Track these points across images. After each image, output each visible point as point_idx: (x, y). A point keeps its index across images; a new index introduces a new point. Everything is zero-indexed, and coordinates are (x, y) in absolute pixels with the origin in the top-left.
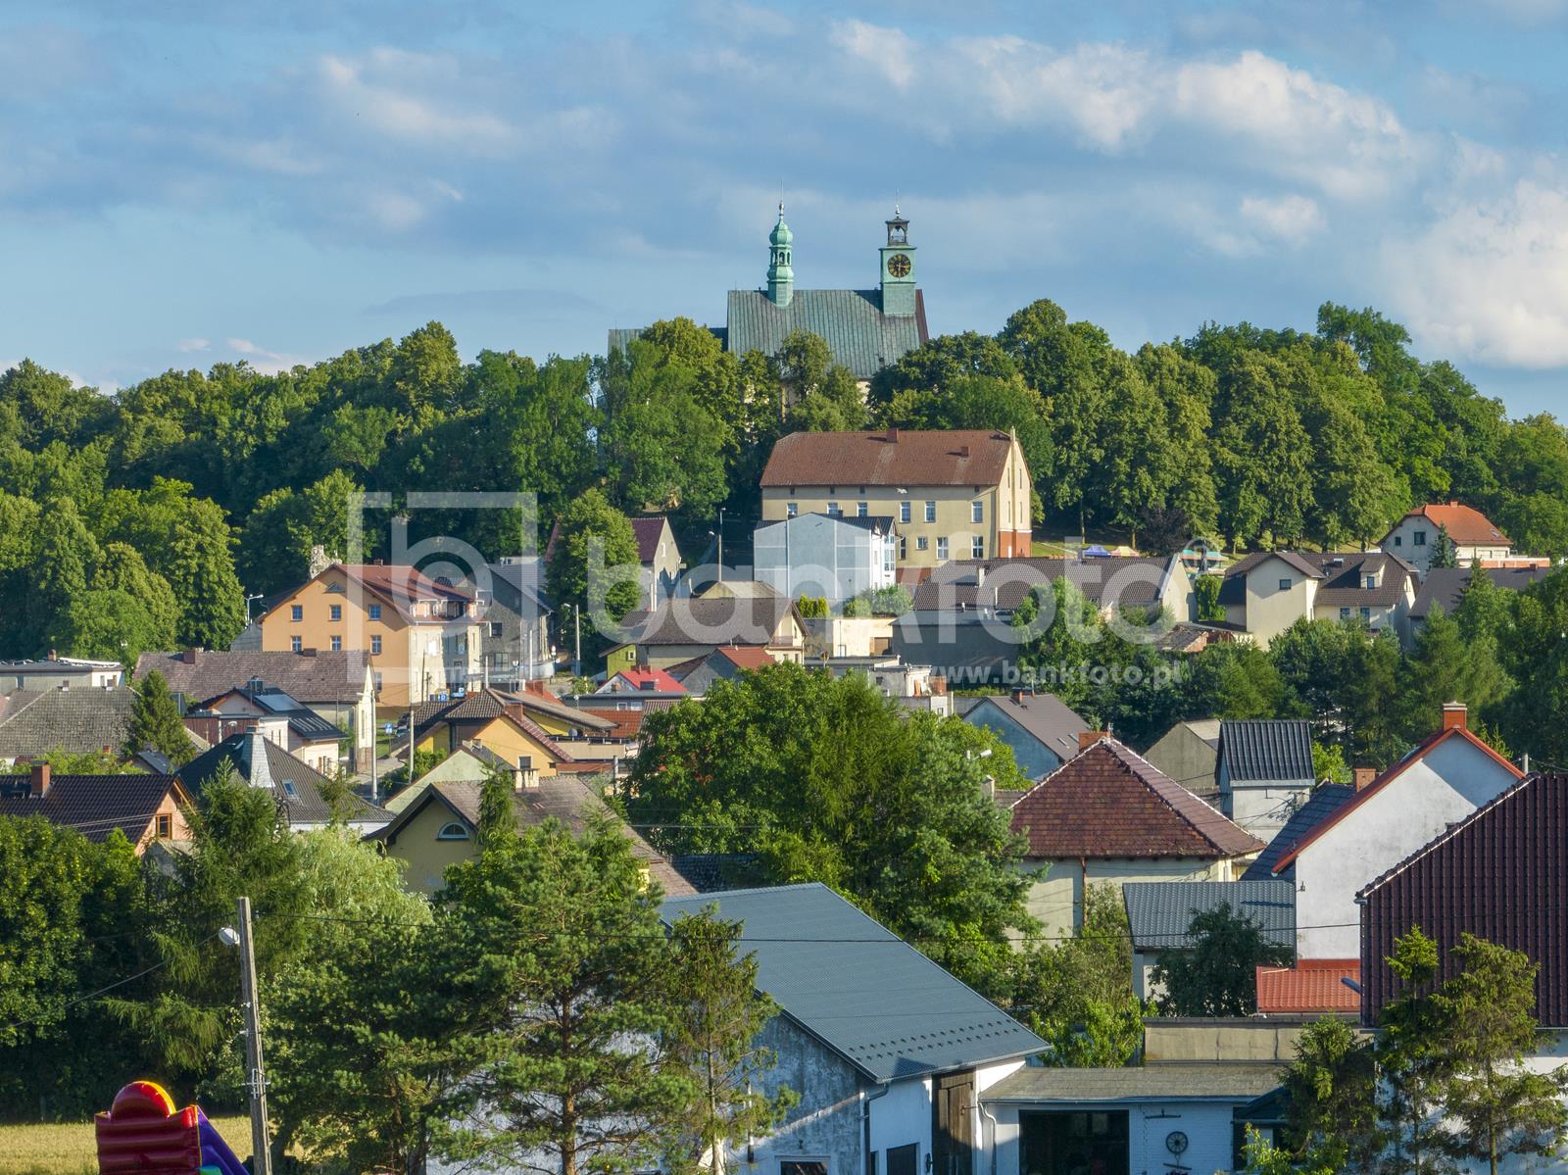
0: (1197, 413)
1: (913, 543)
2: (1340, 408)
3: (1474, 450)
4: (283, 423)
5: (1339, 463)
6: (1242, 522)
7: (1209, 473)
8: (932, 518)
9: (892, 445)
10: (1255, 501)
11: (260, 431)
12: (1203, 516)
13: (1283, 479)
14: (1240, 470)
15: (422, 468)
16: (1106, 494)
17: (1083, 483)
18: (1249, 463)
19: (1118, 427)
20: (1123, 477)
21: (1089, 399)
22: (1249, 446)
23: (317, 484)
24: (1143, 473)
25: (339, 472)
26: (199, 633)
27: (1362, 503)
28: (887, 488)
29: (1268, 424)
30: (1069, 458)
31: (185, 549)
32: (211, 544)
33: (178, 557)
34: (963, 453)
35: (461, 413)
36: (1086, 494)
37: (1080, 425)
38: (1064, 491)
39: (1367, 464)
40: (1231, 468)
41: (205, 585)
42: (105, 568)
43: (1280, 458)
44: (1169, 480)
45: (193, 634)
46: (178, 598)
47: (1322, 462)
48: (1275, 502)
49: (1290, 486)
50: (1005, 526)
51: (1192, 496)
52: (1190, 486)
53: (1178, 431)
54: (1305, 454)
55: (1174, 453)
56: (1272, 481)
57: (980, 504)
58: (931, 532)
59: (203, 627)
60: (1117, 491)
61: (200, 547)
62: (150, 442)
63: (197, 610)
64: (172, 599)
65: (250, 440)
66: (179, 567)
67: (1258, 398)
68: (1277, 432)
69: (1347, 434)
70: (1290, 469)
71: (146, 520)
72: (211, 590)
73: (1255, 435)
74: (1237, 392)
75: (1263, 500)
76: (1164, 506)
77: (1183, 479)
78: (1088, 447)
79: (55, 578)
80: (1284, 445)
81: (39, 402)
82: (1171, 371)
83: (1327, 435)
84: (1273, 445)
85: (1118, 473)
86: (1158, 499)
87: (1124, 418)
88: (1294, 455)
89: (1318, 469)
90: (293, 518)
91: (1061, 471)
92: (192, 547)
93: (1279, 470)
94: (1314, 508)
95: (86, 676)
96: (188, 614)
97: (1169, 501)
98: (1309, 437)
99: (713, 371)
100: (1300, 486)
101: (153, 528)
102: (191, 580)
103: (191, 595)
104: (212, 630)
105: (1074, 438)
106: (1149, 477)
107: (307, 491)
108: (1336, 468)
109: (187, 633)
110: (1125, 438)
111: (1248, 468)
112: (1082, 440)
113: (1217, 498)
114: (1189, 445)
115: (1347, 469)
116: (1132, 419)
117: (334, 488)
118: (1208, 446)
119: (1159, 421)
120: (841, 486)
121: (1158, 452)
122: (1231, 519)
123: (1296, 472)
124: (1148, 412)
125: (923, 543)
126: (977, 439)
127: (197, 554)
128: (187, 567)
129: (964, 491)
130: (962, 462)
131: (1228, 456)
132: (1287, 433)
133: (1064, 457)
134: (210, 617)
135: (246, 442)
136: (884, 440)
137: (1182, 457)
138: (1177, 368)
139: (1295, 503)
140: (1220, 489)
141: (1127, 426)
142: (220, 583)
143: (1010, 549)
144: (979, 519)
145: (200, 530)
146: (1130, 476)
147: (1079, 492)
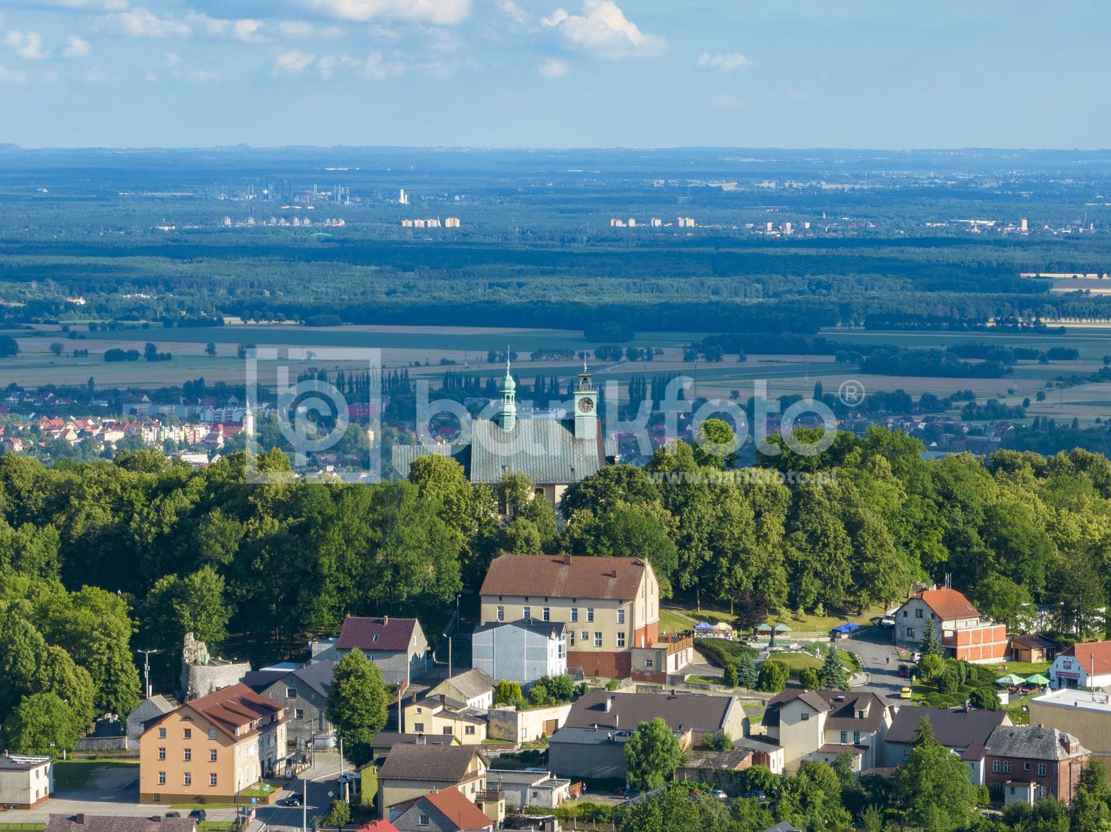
0: (775, 524)
1: (579, 635)
2: (872, 518)
3: (969, 522)
4: (174, 519)
5: (870, 556)
6: (804, 598)
7: (783, 565)
8: (591, 618)
9: (567, 567)
10: (812, 584)
11: (159, 523)
12: (778, 594)
13: (832, 570)
14: (803, 562)
15: (262, 567)
16: (714, 581)
17: (699, 573)
18: (809, 558)
19: (722, 537)
20: (725, 570)
21: (704, 517)
22: (809, 547)
23: (193, 576)
24: (738, 569)
25: (207, 567)
26: (109, 703)
27: (884, 583)
28: (563, 599)
29: (822, 531)
30: (689, 558)
31: (99, 649)
32: (117, 644)
33: (94, 653)
34: (613, 575)
35: (291, 520)
36: (700, 580)
37: (696, 535)
38: (686, 579)
39: (888, 556)
40: (797, 562)
41: (112, 672)
42: (46, 664)
43: (830, 554)
44: (754, 571)
45: (104, 703)
46: (94, 682)
47: (859, 554)
48: (827, 584)
49: (836, 573)
50: (639, 624)
51: (771, 582)
52: (769, 575)
53: (761, 537)
54: (848, 550)
55: (758, 554)
56: (824, 570)
57: (623, 611)
58: (591, 629)
59: (111, 698)
60: (721, 580)
61: (109, 647)
62: (89, 523)
63: (107, 687)
64: (91, 683)
65: (153, 530)
66: (96, 660)
67: (817, 509)
68: (828, 537)
69: (875, 535)
70: (836, 561)
71: (76, 623)
72: (117, 675)
73: (813, 538)
74: (804, 505)
75: (818, 583)
76: (752, 588)
77: (765, 570)
78: (703, 549)
79: (15, 663)
80: (832, 546)
81: (18, 483)
82: (760, 489)
83: (862, 537)
84: (826, 545)
85: (721, 567)
86: (747, 584)
87: (726, 531)
88: (839, 552)
89: (855, 559)
90: (177, 597)
91: (684, 566)
92: (104, 647)
93: (829, 562)
94: (853, 586)
95: (26, 773)
96: (102, 690)
97: (755, 585)
98: (849, 539)
99: (455, 499)
100: (843, 573)
101: (80, 628)
102: (103, 668)
103: (103, 677)
104: (117, 700)
105: (693, 544)
106: (742, 571)
107: (186, 580)
108: (869, 560)
109: (100, 702)
110: (726, 544)
111: (808, 562)
112: (697, 546)
113: (788, 581)
114: (770, 547)
115: (873, 560)
116: (731, 532)
117: (204, 579)
118: (782, 546)
119: (749, 532)
120: (533, 597)
121: (748, 554)
122: (796, 596)
123: (839, 563)
124: (742, 526)
125: (586, 637)
126: (623, 563)
127: (107, 652)
128: (100, 660)
129: (613, 603)
130: (612, 581)
131: (795, 553)
132: (835, 538)
133: (686, 557)
134: (115, 692)
135: (150, 531)
136: (562, 562)
137: (764, 556)
138: (765, 488)
139: (839, 584)
140: (789, 575)
141: (728, 537)
142: (122, 670)
143: (643, 638)
144: (622, 621)
145: (109, 635)
146: (729, 570)
147: (696, 579)
